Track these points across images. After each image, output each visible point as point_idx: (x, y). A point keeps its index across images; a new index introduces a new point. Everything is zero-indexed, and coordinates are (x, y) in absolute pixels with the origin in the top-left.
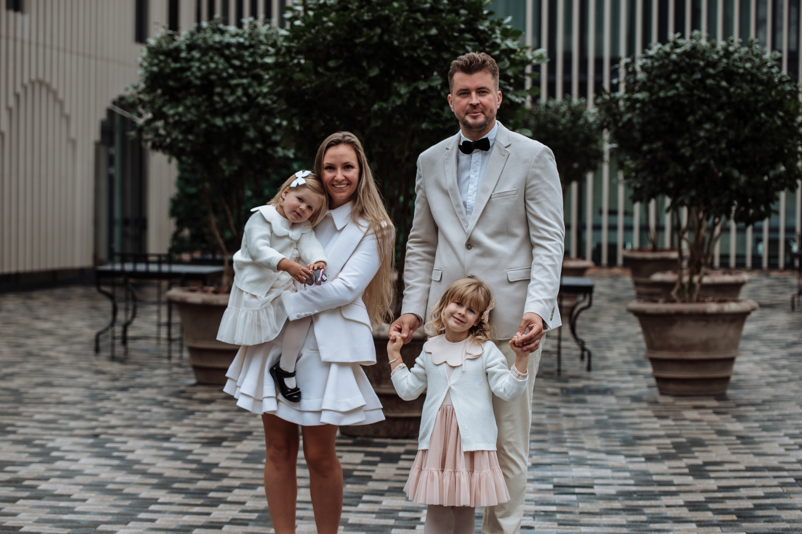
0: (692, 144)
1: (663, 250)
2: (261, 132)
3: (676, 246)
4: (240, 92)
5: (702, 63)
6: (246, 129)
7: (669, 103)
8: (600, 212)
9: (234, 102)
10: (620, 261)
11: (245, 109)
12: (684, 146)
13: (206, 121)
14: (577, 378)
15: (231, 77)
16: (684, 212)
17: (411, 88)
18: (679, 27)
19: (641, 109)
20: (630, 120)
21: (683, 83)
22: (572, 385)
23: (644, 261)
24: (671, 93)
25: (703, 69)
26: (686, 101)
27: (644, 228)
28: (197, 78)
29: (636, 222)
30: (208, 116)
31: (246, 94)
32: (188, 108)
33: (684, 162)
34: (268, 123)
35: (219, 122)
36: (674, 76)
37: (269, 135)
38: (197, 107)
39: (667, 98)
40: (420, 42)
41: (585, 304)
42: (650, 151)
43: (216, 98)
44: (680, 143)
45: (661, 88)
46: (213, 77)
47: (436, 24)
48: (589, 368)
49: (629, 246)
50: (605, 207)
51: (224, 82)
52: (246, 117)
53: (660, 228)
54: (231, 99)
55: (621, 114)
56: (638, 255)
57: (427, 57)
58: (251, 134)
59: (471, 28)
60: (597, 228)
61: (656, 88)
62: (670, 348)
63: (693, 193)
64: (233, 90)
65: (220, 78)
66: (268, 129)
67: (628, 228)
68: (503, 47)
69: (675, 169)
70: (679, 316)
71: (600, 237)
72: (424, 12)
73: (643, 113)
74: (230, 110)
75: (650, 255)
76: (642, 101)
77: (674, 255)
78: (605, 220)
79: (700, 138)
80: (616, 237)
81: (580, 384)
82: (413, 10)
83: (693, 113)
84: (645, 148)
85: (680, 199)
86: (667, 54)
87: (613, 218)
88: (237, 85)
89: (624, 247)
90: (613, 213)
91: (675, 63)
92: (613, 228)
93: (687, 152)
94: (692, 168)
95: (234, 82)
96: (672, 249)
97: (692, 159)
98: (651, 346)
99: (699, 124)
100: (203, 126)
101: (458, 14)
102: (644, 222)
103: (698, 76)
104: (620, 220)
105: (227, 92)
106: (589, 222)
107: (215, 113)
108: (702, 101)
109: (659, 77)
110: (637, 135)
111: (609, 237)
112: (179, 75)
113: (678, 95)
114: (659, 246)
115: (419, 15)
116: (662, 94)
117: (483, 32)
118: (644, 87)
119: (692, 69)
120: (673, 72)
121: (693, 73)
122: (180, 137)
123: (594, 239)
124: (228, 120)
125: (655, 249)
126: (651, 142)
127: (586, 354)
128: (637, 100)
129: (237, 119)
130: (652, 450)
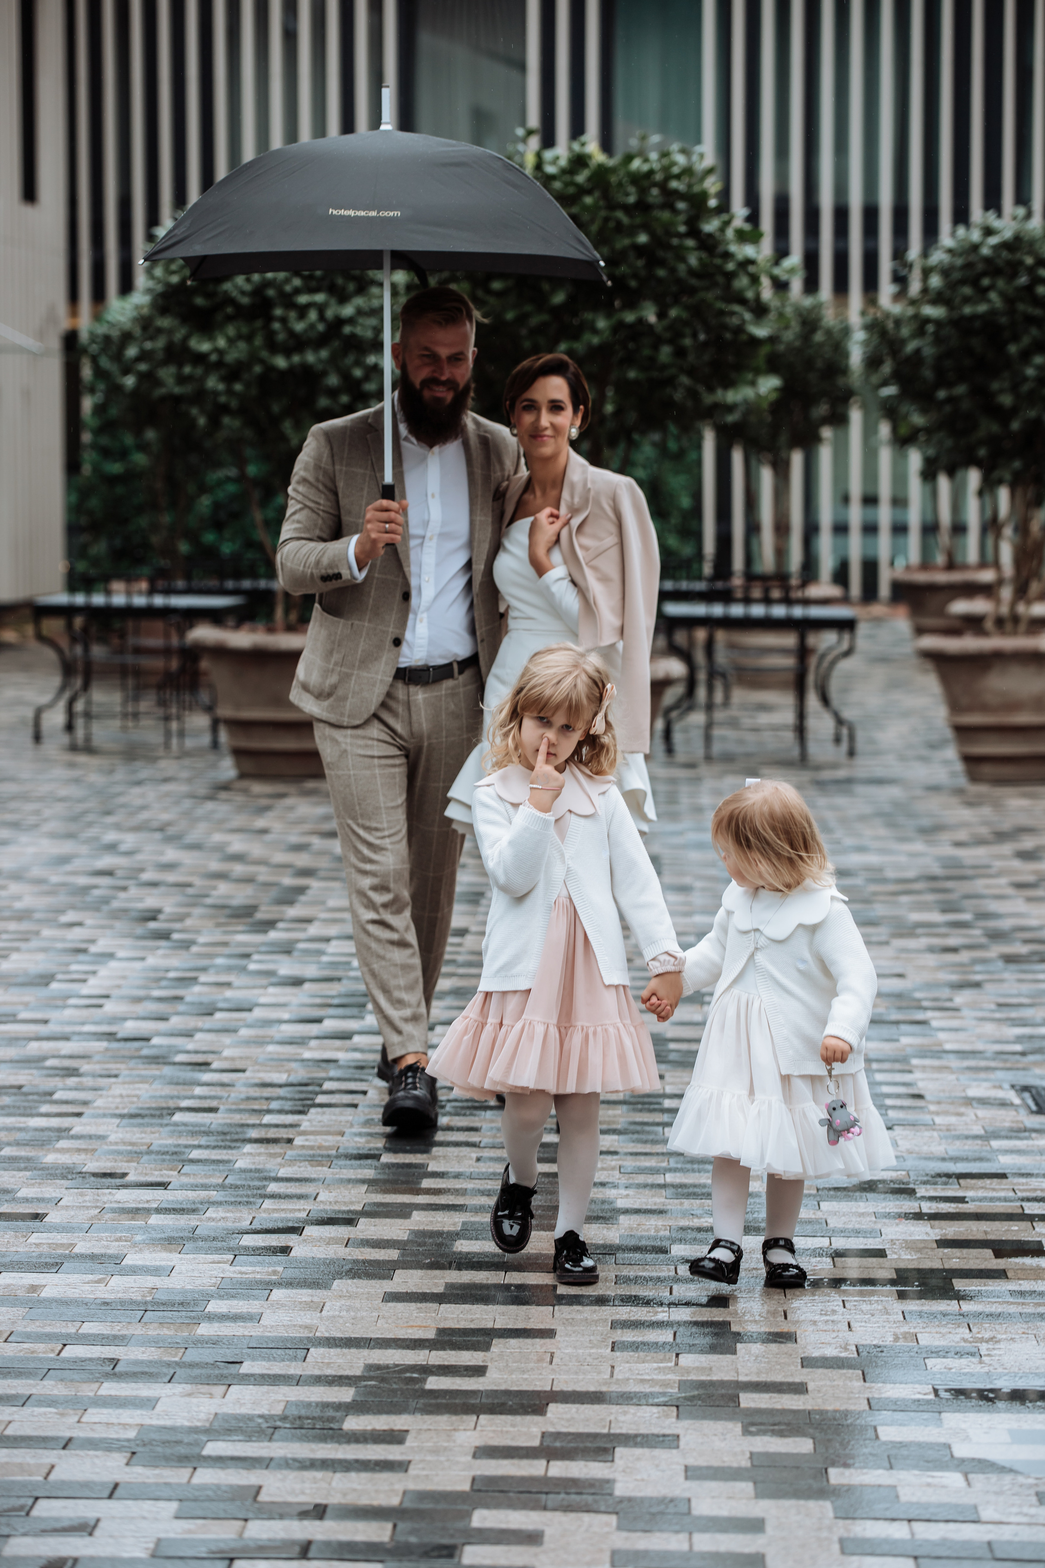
0: (1014, 389)
1: (965, 567)
2: (346, 376)
3: (989, 560)
4: (313, 315)
5: (1029, 261)
6: (324, 373)
7: (977, 324)
8: (845, 499)
9: (306, 331)
10: (884, 590)
11: (321, 341)
12: (1001, 391)
13: (262, 362)
14: (835, 766)
15: (297, 291)
16: (1003, 495)
17: (614, 320)
18: (993, 201)
19: (936, 334)
20: (918, 351)
21: (1002, 294)
22: (826, 775)
23: (932, 588)
24: (982, 308)
25: (1031, 270)
26: (1003, 320)
27: (930, 529)
28: (243, 293)
29: (914, 517)
30: (264, 354)
31: (322, 317)
32: (231, 341)
33: (1003, 416)
34: (358, 363)
35: (281, 362)
36: (986, 282)
37: (358, 382)
38: (249, 338)
39: (974, 317)
40: (624, 252)
41: (845, 646)
42: (950, 400)
43: (277, 326)
44: (995, 386)
45: (966, 300)
46: (271, 292)
47: (646, 227)
48: (851, 753)
49: (900, 563)
50: (856, 489)
51: (287, 300)
52: (324, 354)
53: (959, 529)
54: (299, 326)
55: (903, 342)
56: (922, 577)
57: (635, 276)
58: (333, 380)
59: (694, 231)
60: (841, 529)
61: (957, 301)
62: (984, 708)
63: (1017, 464)
64: (302, 310)
65: (282, 294)
66: (358, 373)
67: (900, 529)
68: (740, 257)
69: (989, 427)
70: (997, 658)
71: (846, 547)
72: (626, 208)
73: (938, 340)
74: (298, 343)
75: (942, 577)
76: (938, 323)
77: (987, 576)
78: (855, 515)
79: (1026, 379)
80: (875, 546)
81: (841, 773)
82: (612, 206)
83: (1016, 338)
84: (942, 394)
85: (996, 474)
86: (975, 247)
87: (870, 511)
88: (309, 306)
89: (892, 564)
90: (870, 500)
91: (987, 260)
92: (870, 529)
93: (1006, 400)
94: (1015, 425)
95: (303, 299)
96: (983, 564)
97: (1014, 412)
98: (955, 706)
99: (1026, 356)
100: (258, 369)
101: (674, 211)
102: (929, 517)
103: (1023, 280)
104: (884, 515)
105: (293, 315)
106: (826, 516)
107: (273, 347)
108: (1030, 320)
109: (963, 282)
110: (928, 373)
111: (864, 546)
112: (211, 287)
113: (992, 312)
114: (959, 559)
115: (620, 215)
116: (967, 310)
117: (710, 235)
118: (938, 299)
119: (1013, 269)
120: (984, 274)
121: (1014, 275)
122: (221, 387)
123: (835, 549)
124: (296, 359)
125: (951, 566)
126: (950, 385)
127: (845, 732)
128: (927, 320)
129: (310, 357)
130: (962, 835)
